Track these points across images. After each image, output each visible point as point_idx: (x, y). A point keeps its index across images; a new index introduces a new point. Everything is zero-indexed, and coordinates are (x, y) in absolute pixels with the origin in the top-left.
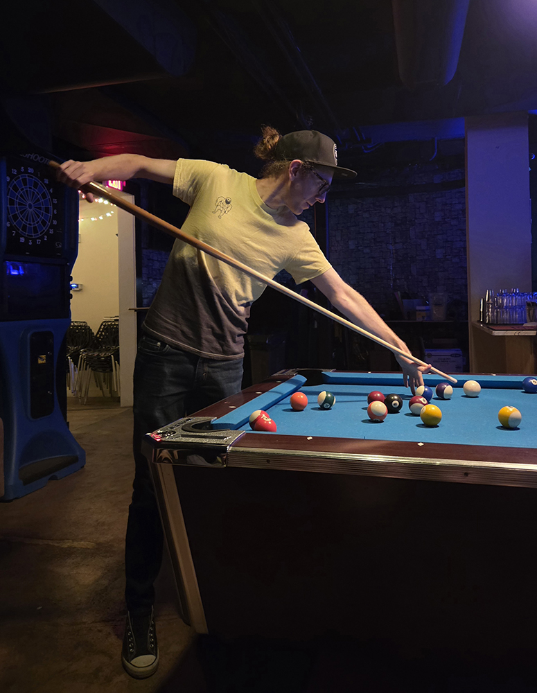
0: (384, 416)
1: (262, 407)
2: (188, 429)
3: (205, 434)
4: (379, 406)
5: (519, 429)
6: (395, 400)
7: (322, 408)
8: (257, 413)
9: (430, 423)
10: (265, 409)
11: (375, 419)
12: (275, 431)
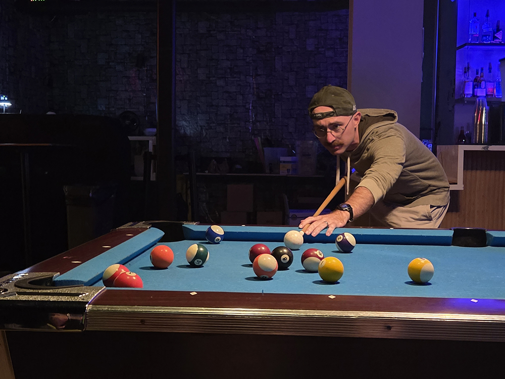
0: (273, 272)
1: (119, 261)
2: (24, 285)
3: (51, 291)
4: (268, 260)
5: (430, 284)
6: (284, 254)
7: (192, 265)
8: (114, 268)
9: (330, 278)
10: (124, 263)
11: (263, 275)
12: (141, 287)
